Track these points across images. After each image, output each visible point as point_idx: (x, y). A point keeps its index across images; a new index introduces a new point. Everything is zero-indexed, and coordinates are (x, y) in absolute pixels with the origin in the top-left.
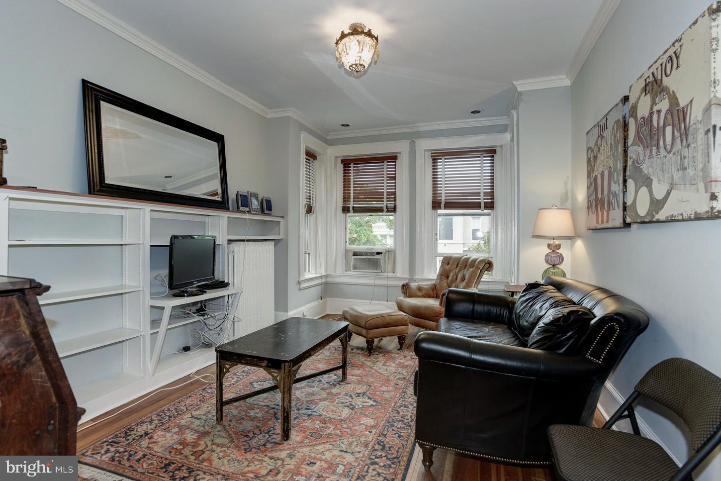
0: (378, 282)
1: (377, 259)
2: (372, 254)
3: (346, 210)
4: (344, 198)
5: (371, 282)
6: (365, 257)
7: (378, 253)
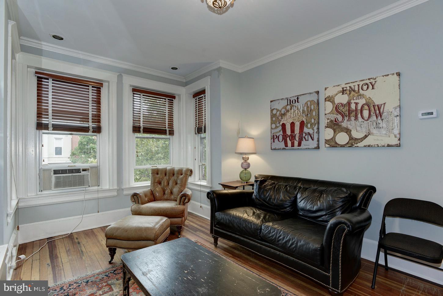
0: (88, 196)
1: (83, 175)
2: (78, 171)
3: (40, 126)
4: (38, 114)
5: (81, 197)
6: (71, 174)
7: (84, 170)
